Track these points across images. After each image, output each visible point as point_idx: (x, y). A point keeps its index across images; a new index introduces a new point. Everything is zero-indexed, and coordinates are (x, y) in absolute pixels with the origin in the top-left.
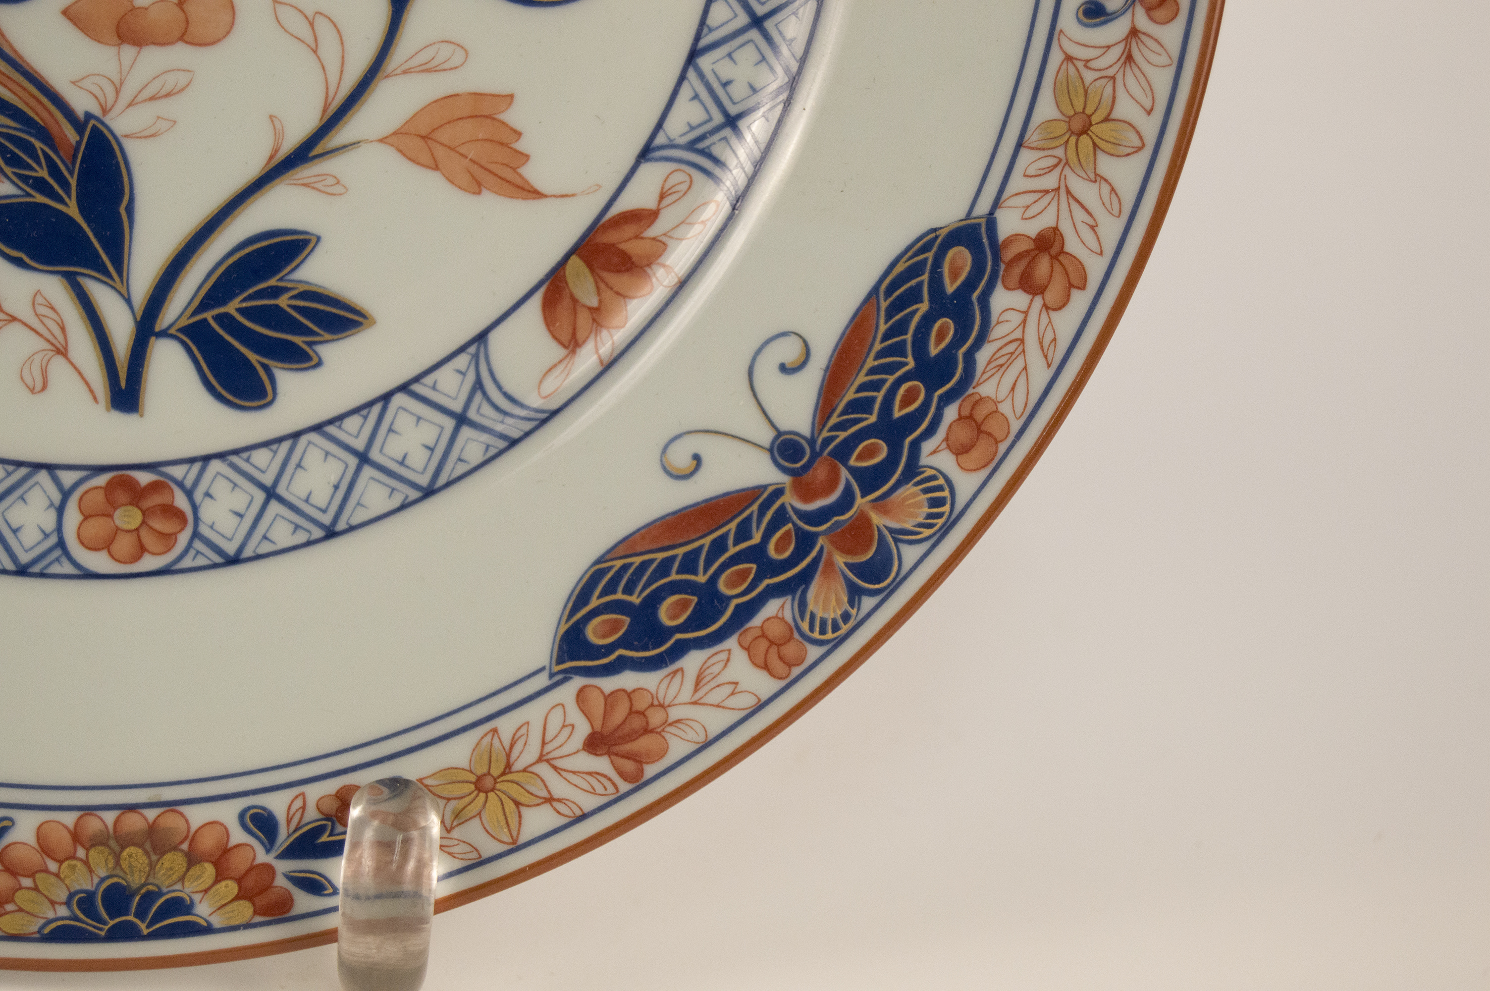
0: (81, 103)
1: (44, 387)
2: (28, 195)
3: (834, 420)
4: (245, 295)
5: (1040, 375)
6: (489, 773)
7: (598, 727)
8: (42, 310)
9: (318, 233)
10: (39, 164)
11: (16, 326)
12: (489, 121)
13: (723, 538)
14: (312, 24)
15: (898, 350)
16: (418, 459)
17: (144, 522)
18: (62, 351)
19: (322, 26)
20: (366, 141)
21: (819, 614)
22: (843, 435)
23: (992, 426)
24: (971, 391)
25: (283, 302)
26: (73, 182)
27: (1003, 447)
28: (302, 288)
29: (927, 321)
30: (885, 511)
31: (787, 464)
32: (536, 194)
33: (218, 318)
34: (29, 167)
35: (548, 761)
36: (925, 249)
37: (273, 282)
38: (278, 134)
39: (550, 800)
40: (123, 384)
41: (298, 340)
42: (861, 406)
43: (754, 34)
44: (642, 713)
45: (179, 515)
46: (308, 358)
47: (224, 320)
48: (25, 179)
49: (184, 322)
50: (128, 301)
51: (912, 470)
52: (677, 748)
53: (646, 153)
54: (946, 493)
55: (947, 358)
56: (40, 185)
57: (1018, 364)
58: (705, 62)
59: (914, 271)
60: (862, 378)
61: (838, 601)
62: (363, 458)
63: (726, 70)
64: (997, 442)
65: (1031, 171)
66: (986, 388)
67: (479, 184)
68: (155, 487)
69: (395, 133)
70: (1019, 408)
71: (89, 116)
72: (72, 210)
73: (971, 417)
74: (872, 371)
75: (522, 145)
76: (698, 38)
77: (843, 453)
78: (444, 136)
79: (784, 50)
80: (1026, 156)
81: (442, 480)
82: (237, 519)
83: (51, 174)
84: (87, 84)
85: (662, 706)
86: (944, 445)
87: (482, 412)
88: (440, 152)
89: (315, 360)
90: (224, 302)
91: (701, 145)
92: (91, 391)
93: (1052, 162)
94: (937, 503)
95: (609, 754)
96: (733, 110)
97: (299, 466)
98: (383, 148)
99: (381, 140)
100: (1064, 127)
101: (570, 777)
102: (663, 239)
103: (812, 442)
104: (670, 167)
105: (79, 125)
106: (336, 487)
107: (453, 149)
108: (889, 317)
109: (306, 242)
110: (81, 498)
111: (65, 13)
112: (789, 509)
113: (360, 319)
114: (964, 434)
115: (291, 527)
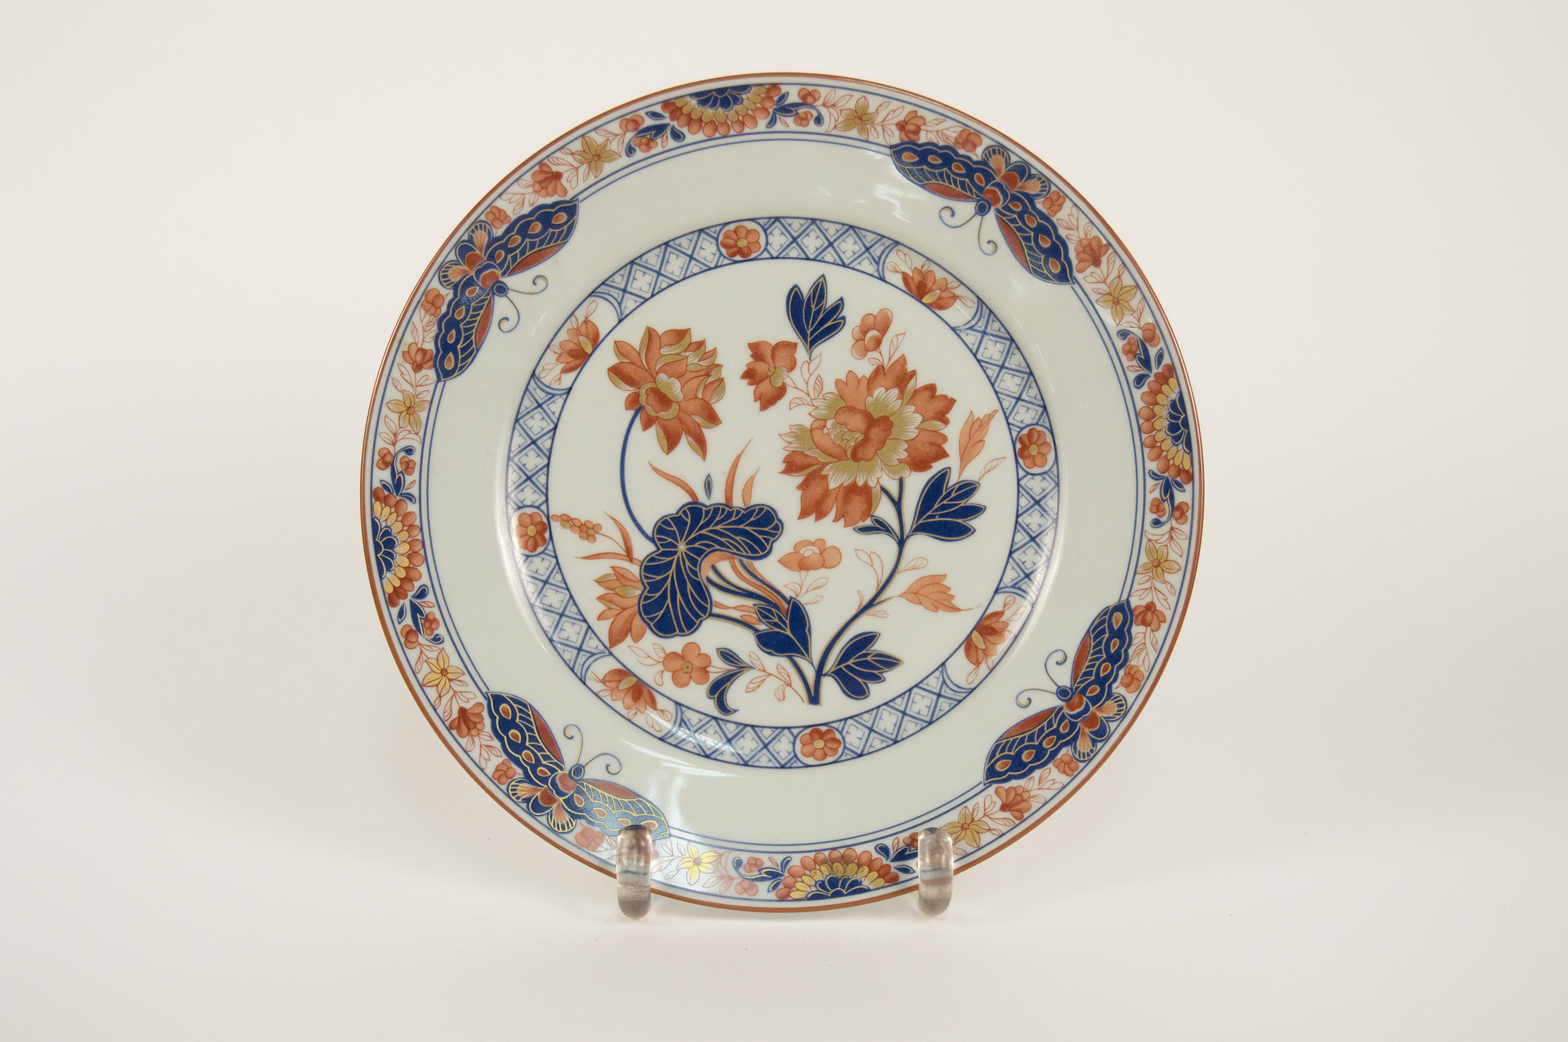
0: (788, 593)
1: (784, 699)
2: (772, 629)
3: (1079, 680)
4: (855, 657)
5: (1153, 656)
6: (966, 823)
7: (1005, 801)
8: (781, 670)
9: (879, 632)
10: (775, 617)
11: (771, 677)
12: (938, 585)
13: (1043, 727)
14: (870, 557)
15: (1100, 652)
16: (924, 711)
17: (825, 745)
18: (789, 685)
19: (874, 557)
20: (894, 597)
21: (1082, 751)
22: (1082, 685)
23: (1137, 676)
24: (1128, 664)
25: (869, 658)
26: (788, 622)
27: (1142, 683)
28: (875, 653)
29: (1109, 640)
30: (1101, 711)
31: (1063, 698)
32: (958, 610)
33: (845, 667)
34: (772, 619)
35: (987, 816)
36: (1105, 614)
37: (864, 652)
38: (861, 597)
39: (990, 830)
40: (813, 695)
41: (876, 672)
42: (1088, 674)
43: (1032, 543)
44: (1020, 795)
45: (838, 741)
46: (881, 678)
47: (847, 667)
48: (770, 623)
49: (833, 669)
50: (812, 664)
51: (1110, 695)
52: (1035, 806)
53: (997, 591)
54: (1123, 702)
55: (1118, 653)
56: (776, 625)
57: (1145, 652)
58: (1015, 555)
59: (1102, 622)
60: (1087, 664)
61: (1088, 746)
62: (904, 713)
63: (1023, 558)
64: (1140, 681)
65: (1141, 582)
66: (1134, 662)
67: (937, 608)
68: (828, 732)
69: (904, 593)
70: (1147, 669)
71: (791, 598)
72: (788, 632)
73: (1129, 673)
74: (1091, 661)
75: (951, 593)
76: (1012, 547)
77: (1083, 692)
78: (922, 592)
79: (1045, 549)
80: (1138, 577)
81: (935, 718)
82: (859, 740)
83: (779, 620)
84: (790, 586)
85: (1027, 791)
86: (1120, 685)
87: (946, 692)
88: (922, 598)
89: (883, 679)
90: (847, 661)
91: (1017, 586)
92: (801, 698)
93: (1147, 578)
94: (1121, 705)
95: (1010, 810)
96: (1027, 572)
97: (880, 718)
98: (900, 598)
99: (900, 596)
100: (1151, 565)
101: (996, 820)
102: (1007, 621)
103: (1071, 689)
104: (1006, 595)
105: (788, 602)
106: (895, 725)
107: (927, 596)
108: (1094, 640)
109: (875, 636)
110: (801, 739)
111: (779, 561)
112: (1066, 714)
113: (898, 662)
114: (1127, 680)
115: (880, 741)
